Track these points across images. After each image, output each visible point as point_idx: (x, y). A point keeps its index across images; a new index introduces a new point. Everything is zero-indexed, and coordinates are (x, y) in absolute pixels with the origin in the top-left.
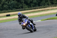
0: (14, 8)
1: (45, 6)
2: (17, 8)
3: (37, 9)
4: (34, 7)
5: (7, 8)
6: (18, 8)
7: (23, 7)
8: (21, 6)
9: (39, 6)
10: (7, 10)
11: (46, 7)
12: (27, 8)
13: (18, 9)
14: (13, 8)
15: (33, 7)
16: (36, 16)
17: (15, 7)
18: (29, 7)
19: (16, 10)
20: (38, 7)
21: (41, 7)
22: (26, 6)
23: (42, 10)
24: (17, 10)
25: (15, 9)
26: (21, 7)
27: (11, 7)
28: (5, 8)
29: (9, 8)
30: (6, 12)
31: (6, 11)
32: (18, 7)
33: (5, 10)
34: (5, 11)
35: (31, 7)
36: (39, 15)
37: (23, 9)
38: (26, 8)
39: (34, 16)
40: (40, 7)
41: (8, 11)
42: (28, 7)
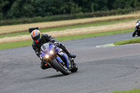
0: (48, 13)
1: (123, 10)
2: (55, 13)
3: (106, 15)
4: (98, 12)
5: (31, 13)
6: (57, 13)
7: (70, 9)
8: (65, 9)
9: (110, 10)
10: (31, 16)
11: (128, 12)
12: (81, 13)
13: (59, 16)
14: (46, 11)
15: (95, 10)
16: (102, 33)
17: (50, 11)
18: (84, 12)
19: (52, 17)
20: (108, 11)
21: (116, 11)
22: (78, 9)
23: (118, 20)
24: (56, 16)
25: (51, 15)
26: (64, 11)
27: (40, 9)
28: (26, 11)
29: (37, 13)
30: (28, 22)
31: (30, 19)
32: (59, 11)
33: (27, 16)
34: (26, 19)
35: (91, 12)
36: (108, 32)
37: (71, 15)
38: (78, 12)
39: (98, 33)
40: (112, 11)
41: (33, 19)
42: (82, 11)
